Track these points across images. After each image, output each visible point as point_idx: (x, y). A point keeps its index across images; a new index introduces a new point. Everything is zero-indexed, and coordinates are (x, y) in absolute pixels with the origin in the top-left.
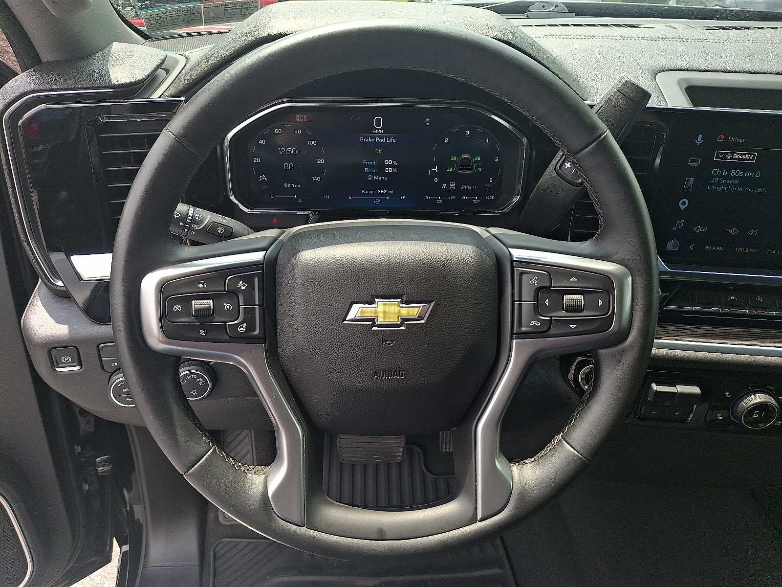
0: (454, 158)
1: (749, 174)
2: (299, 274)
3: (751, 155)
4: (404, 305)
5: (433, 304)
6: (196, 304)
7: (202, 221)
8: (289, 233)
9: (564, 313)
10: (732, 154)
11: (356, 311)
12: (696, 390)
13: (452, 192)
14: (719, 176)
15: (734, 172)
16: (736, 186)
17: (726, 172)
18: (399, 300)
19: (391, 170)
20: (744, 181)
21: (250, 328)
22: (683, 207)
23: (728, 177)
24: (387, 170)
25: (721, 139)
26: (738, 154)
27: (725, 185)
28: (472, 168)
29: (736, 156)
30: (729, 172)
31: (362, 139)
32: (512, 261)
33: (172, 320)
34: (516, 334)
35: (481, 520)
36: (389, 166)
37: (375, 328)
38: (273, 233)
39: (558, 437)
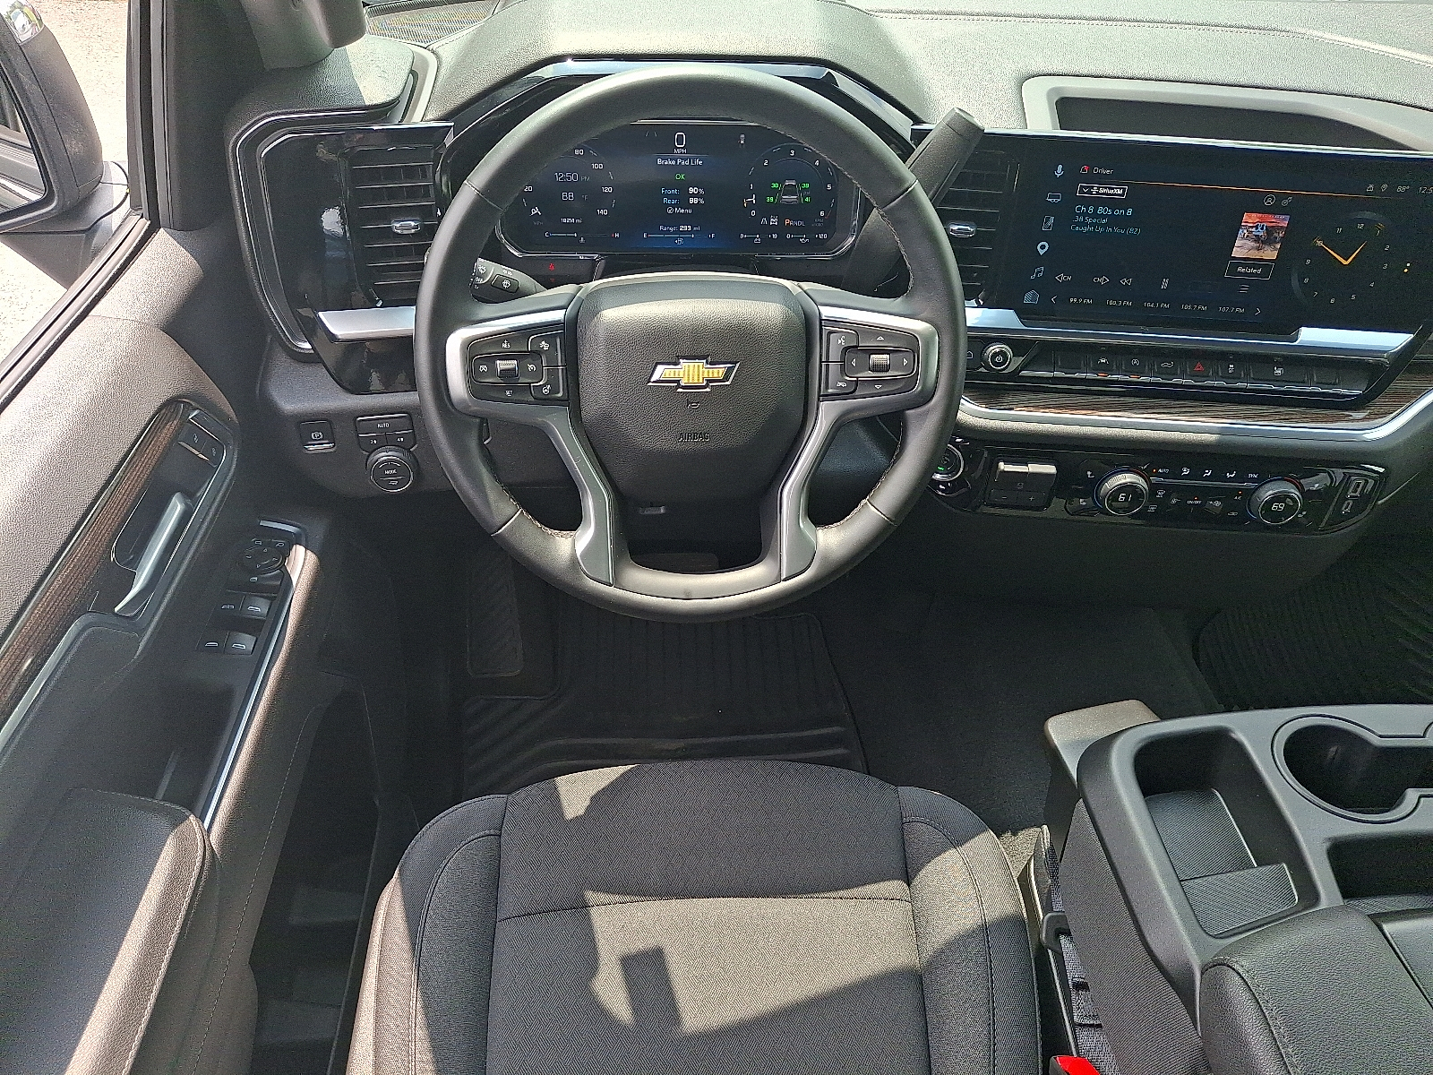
0: (775, 185)
1: (1118, 212)
2: (602, 334)
3: (1120, 189)
4: (709, 366)
5: (738, 365)
6: (501, 365)
7: (486, 274)
8: (586, 289)
9: (870, 373)
10: (1099, 188)
11: (661, 372)
12: (1051, 469)
13: (773, 229)
14: (1085, 214)
15: (1101, 210)
16: (1104, 225)
17: (1091, 209)
18: (704, 361)
19: (695, 201)
20: (1113, 220)
21: (554, 390)
22: (1042, 252)
23: (1095, 216)
24: (692, 201)
25: (1084, 170)
26: (1106, 188)
27: (1091, 224)
28: (799, 199)
29: (1101, 191)
30: (1096, 210)
31: (659, 161)
32: (821, 320)
33: (479, 380)
34: (823, 396)
35: (785, 580)
36: (693, 196)
37: (680, 390)
38: (569, 289)
39: (864, 501)
